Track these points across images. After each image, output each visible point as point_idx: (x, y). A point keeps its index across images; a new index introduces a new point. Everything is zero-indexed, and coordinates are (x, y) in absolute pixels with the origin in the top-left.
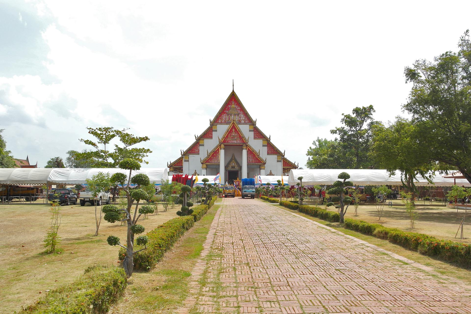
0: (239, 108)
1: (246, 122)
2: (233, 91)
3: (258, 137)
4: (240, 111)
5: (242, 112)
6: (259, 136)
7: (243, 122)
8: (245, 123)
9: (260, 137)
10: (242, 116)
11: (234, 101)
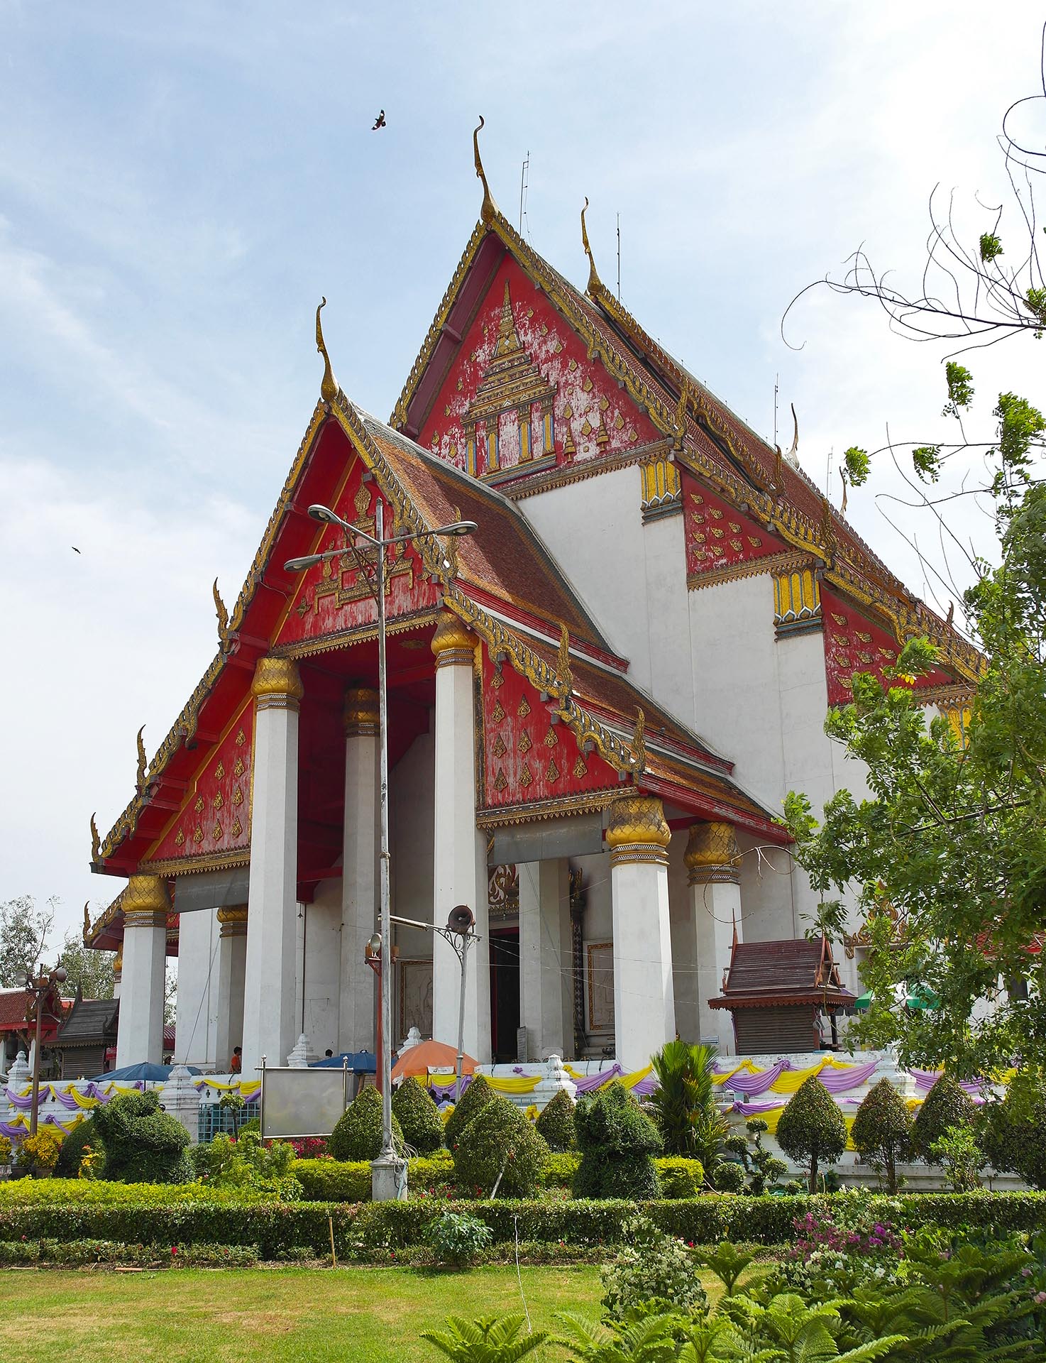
0: (553, 346)
1: (615, 444)
2: (488, 212)
3: (729, 553)
4: (564, 365)
5: (575, 374)
6: (736, 545)
7: (587, 452)
8: (608, 462)
9: (746, 547)
10: (581, 399)
11: (512, 302)
